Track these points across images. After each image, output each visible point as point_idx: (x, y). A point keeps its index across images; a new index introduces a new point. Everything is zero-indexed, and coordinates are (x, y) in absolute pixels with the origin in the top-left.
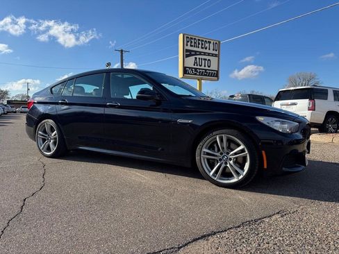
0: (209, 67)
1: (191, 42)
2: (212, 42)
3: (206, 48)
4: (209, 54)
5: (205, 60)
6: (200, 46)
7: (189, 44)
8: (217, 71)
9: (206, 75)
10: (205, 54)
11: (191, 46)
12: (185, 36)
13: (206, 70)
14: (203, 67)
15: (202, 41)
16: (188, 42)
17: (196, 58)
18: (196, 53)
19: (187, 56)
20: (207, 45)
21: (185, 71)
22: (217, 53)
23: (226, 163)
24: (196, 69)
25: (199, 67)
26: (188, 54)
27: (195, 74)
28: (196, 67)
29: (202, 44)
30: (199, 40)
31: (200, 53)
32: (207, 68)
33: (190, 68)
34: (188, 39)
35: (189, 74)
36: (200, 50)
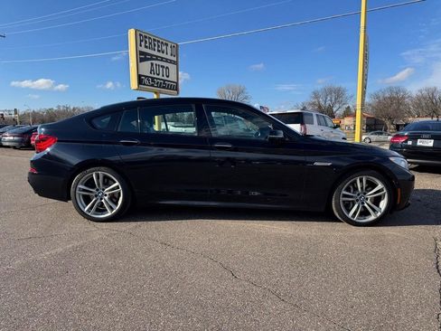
0: (168, 77)
1: (146, 42)
2: (170, 44)
3: (163, 52)
4: (167, 60)
5: (163, 67)
6: (156, 48)
7: (143, 44)
8: (177, 83)
9: (164, 87)
10: (162, 59)
11: (146, 47)
12: (138, 33)
13: (165, 81)
14: (160, 77)
15: (159, 41)
16: (141, 41)
17: (152, 64)
18: (152, 57)
19: (142, 60)
20: (164, 48)
21: (140, 80)
22: (175, 59)
23: (363, 203)
24: (153, 78)
25: (156, 76)
26: (142, 57)
27: (152, 86)
28: (152, 75)
29: (159, 46)
30: (154, 40)
31: (157, 58)
32: (165, 78)
33: (146, 77)
34: (141, 38)
35: (145, 84)
36: (156, 53)
